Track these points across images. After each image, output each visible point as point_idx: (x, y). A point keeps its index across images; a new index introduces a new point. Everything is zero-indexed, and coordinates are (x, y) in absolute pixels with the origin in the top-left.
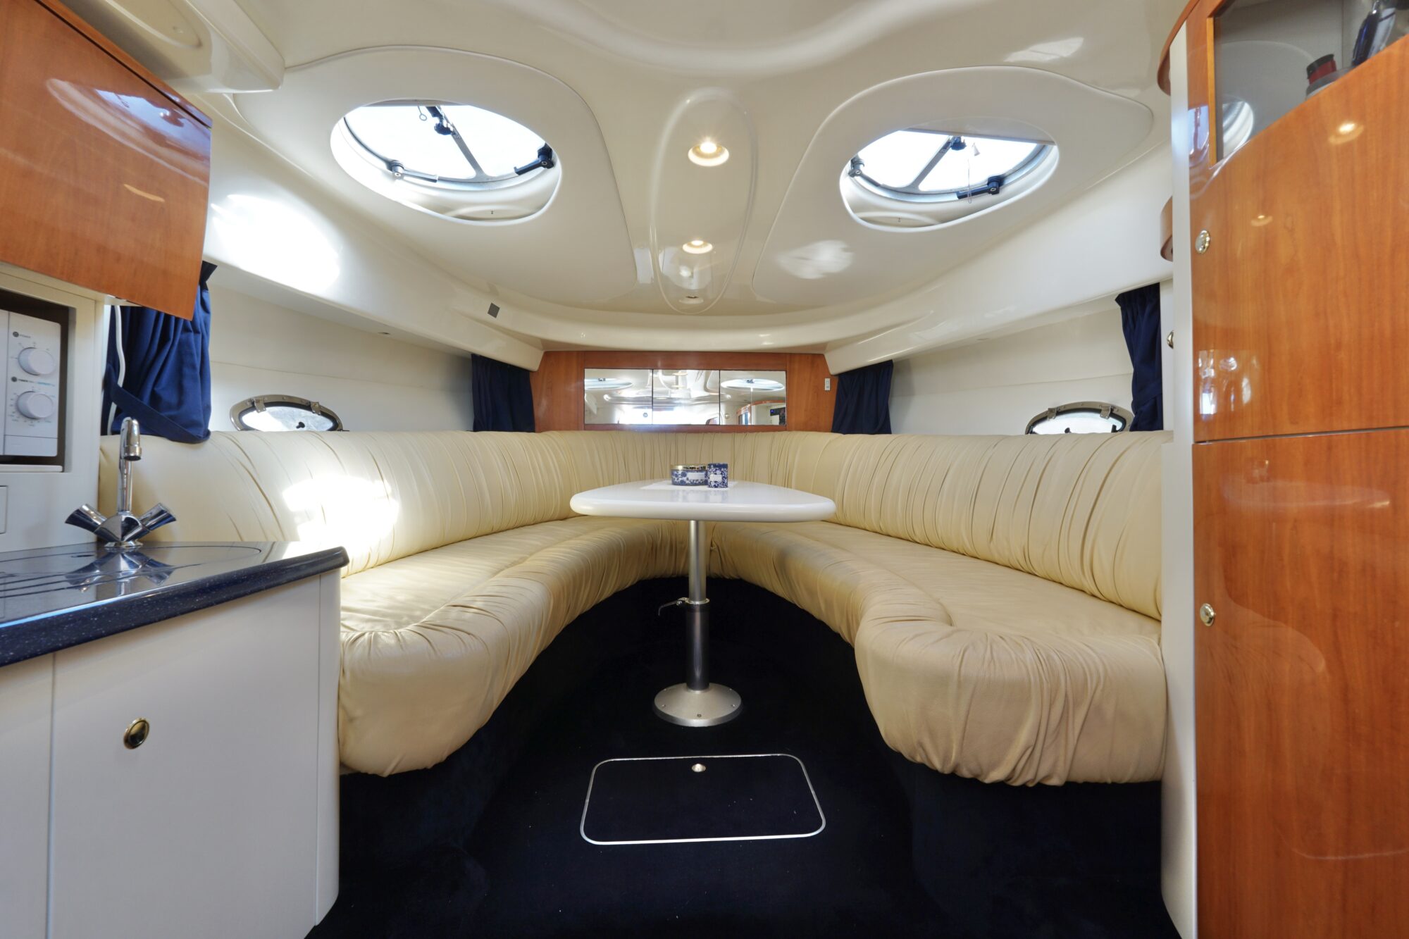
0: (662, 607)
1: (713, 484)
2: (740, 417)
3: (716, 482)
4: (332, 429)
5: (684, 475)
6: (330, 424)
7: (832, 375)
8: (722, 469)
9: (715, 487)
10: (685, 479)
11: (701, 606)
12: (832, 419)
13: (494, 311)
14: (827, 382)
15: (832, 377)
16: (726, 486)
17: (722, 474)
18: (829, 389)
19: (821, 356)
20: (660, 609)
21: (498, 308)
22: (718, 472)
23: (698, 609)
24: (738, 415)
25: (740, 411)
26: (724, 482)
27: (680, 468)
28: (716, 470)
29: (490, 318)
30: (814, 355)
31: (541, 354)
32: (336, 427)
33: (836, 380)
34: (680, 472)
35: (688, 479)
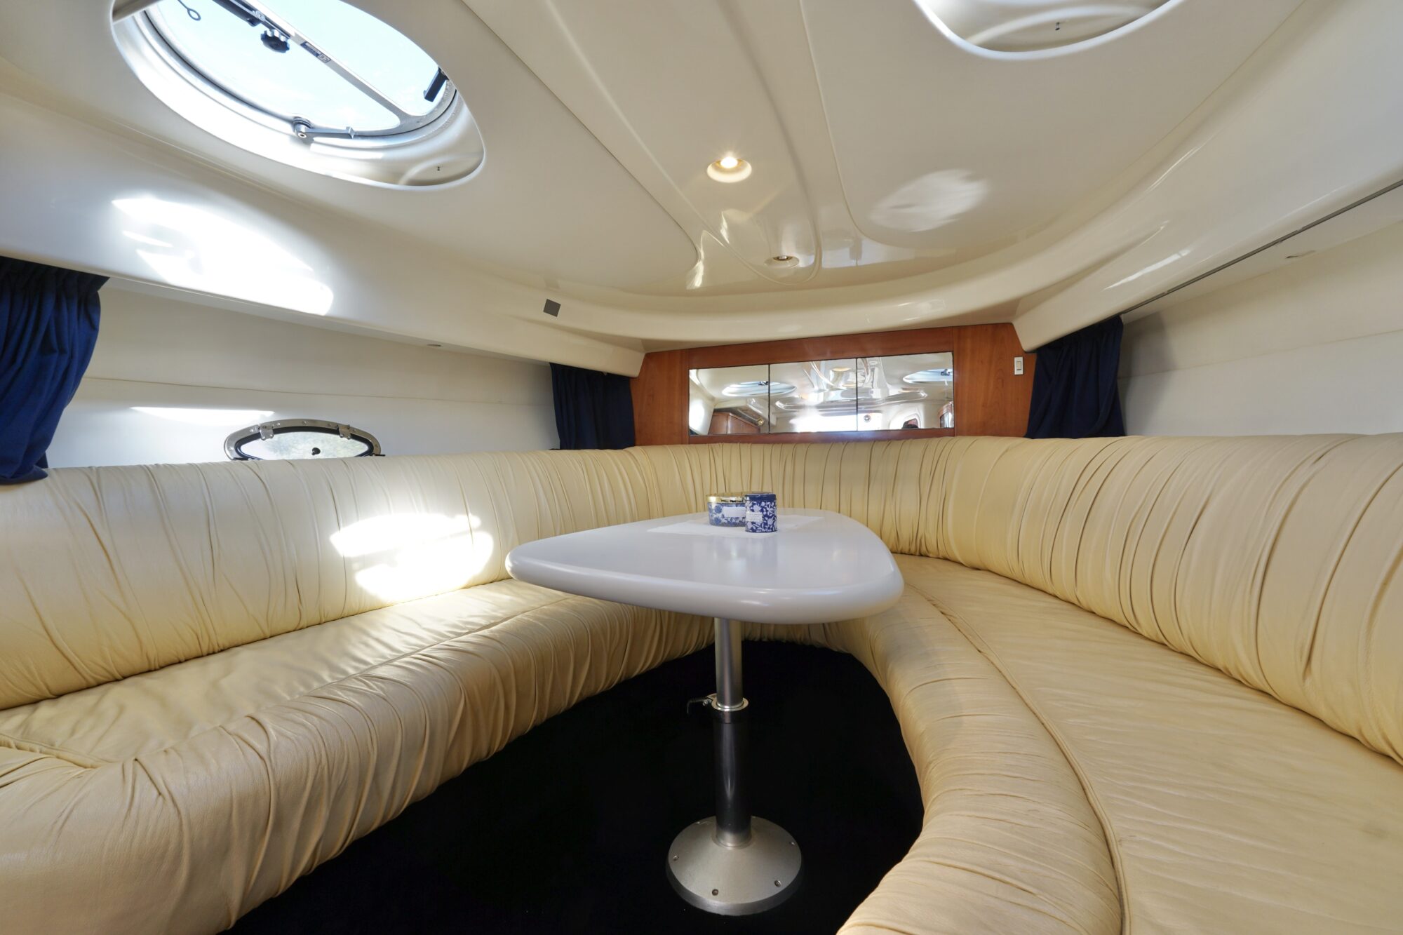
0: (691, 702)
1: (750, 526)
2: (942, 417)
3: (753, 523)
4: (369, 453)
5: (719, 510)
6: (365, 448)
7: (1026, 352)
8: (763, 504)
9: (754, 531)
10: (719, 515)
11: (733, 714)
12: (1027, 417)
13: (552, 308)
14: (1018, 364)
15: (1025, 355)
16: (773, 529)
17: (762, 511)
18: (1021, 372)
19: (1008, 328)
20: (688, 705)
21: (559, 305)
22: (757, 508)
23: (727, 720)
24: (941, 415)
25: (942, 410)
26: (766, 524)
27: (713, 499)
28: (754, 504)
29: (549, 318)
30: (996, 326)
31: (641, 357)
32: (373, 450)
33: (1034, 358)
34: (713, 506)
35: (723, 516)
